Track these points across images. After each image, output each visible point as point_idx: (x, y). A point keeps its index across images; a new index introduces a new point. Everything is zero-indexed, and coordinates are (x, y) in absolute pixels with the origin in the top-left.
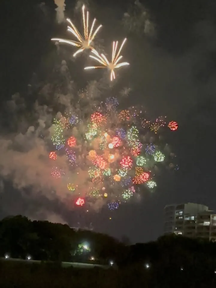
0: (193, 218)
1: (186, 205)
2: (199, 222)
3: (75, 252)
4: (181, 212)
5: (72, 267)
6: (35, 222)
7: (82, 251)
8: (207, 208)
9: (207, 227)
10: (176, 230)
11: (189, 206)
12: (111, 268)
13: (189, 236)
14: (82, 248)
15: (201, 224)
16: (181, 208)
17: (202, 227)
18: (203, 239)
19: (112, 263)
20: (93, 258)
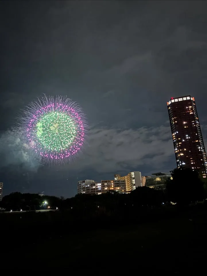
0: (89, 186)
1: (85, 181)
3: (41, 205)
4: (84, 184)
5: (40, 212)
6: (24, 194)
7: (44, 204)
8: (93, 181)
9: (94, 189)
10: (82, 191)
11: (87, 181)
12: (57, 211)
13: (87, 193)
15: (92, 188)
16: (84, 182)
17: (92, 189)
18: (93, 194)
19: (57, 208)
20: (49, 207)
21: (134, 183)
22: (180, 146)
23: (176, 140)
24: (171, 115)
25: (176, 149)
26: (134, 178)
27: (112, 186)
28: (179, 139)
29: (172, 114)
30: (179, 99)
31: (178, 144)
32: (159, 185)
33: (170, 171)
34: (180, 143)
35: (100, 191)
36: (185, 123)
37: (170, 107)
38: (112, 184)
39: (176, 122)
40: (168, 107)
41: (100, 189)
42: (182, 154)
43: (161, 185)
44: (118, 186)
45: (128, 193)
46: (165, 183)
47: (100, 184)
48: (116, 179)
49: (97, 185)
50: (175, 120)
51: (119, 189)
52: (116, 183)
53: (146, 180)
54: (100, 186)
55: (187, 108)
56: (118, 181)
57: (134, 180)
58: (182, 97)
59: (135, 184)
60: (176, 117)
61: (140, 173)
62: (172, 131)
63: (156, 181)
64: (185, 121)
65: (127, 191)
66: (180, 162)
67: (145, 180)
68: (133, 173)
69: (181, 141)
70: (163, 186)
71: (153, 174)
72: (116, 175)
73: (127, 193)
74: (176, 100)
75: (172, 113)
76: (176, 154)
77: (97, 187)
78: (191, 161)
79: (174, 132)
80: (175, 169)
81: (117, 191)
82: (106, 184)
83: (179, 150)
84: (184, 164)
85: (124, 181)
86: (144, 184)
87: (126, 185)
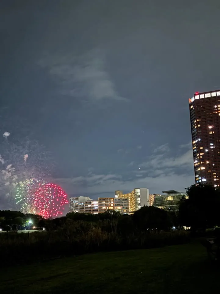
0: (83, 204)
1: (79, 197)
2: (86, 205)
3: (25, 225)
4: (77, 201)
5: (23, 233)
6: (3, 211)
7: (28, 224)
8: (89, 198)
9: (90, 208)
10: (75, 210)
11: (81, 198)
12: (43, 231)
13: (81, 212)
14: (28, 223)
15: (87, 206)
16: (77, 199)
17: (87, 208)
18: (88, 213)
19: (44, 229)
20: (34, 227)
21: (139, 202)
22: (201, 157)
23: (197, 149)
24: (193, 116)
25: (196, 161)
26: (139, 196)
27: (112, 205)
28: (201, 148)
29: (195, 115)
30: (206, 94)
31: (200, 154)
32: (170, 206)
33: (186, 189)
34: (201, 154)
35: (96, 210)
36: (210, 127)
37: (193, 106)
38: (112, 202)
39: (199, 126)
40: (190, 105)
41: (97, 208)
42: (203, 168)
43: (173, 205)
44: (119, 205)
45: (132, 213)
46: (178, 203)
47: (97, 202)
48: (116, 196)
49: (93, 203)
50: (198, 123)
51: (120, 208)
52: (116, 201)
53: (155, 200)
54: (97, 204)
55: (216, 107)
56: (119, 200)
57: (139, 199)
58: (211, 92)
59: (140, 204)
60: (199, 119)
61: (148, 190)
62: (193, 137)
63: (166, 201)
64: (210, 125)
65: (130, 211)
66: (200, 178)
67: (153, 199)
68: (138, 191)
69: (203, 151)
70: (175, 206)
71: (163, 192)
72: (117, 192)
73: (130, 214)
74: (202, 96)
75: (195, 113)
76: (196, 168)
77: (93, 206)
78: (214, 177)
79: (195, 139)
80: (192, 186)
81: (117, 210)
82: (105, 202)
83: (200, 163)
84: (204, 180)
85: (127, 199)
86: (152, 203)
87: (128, 205)
